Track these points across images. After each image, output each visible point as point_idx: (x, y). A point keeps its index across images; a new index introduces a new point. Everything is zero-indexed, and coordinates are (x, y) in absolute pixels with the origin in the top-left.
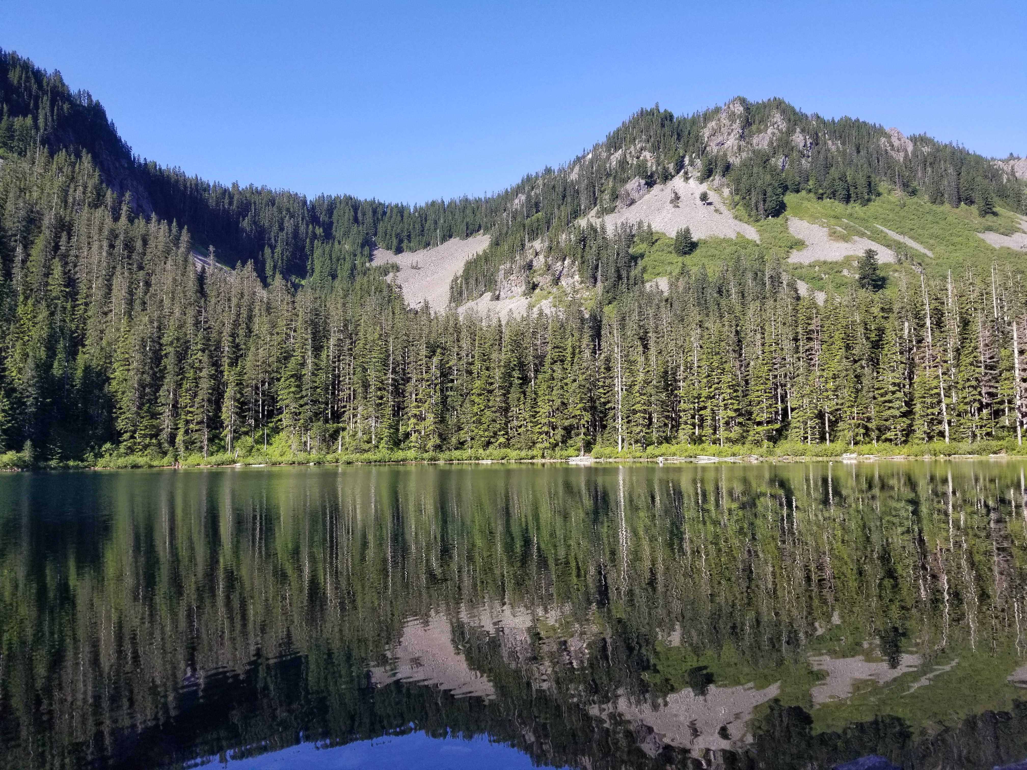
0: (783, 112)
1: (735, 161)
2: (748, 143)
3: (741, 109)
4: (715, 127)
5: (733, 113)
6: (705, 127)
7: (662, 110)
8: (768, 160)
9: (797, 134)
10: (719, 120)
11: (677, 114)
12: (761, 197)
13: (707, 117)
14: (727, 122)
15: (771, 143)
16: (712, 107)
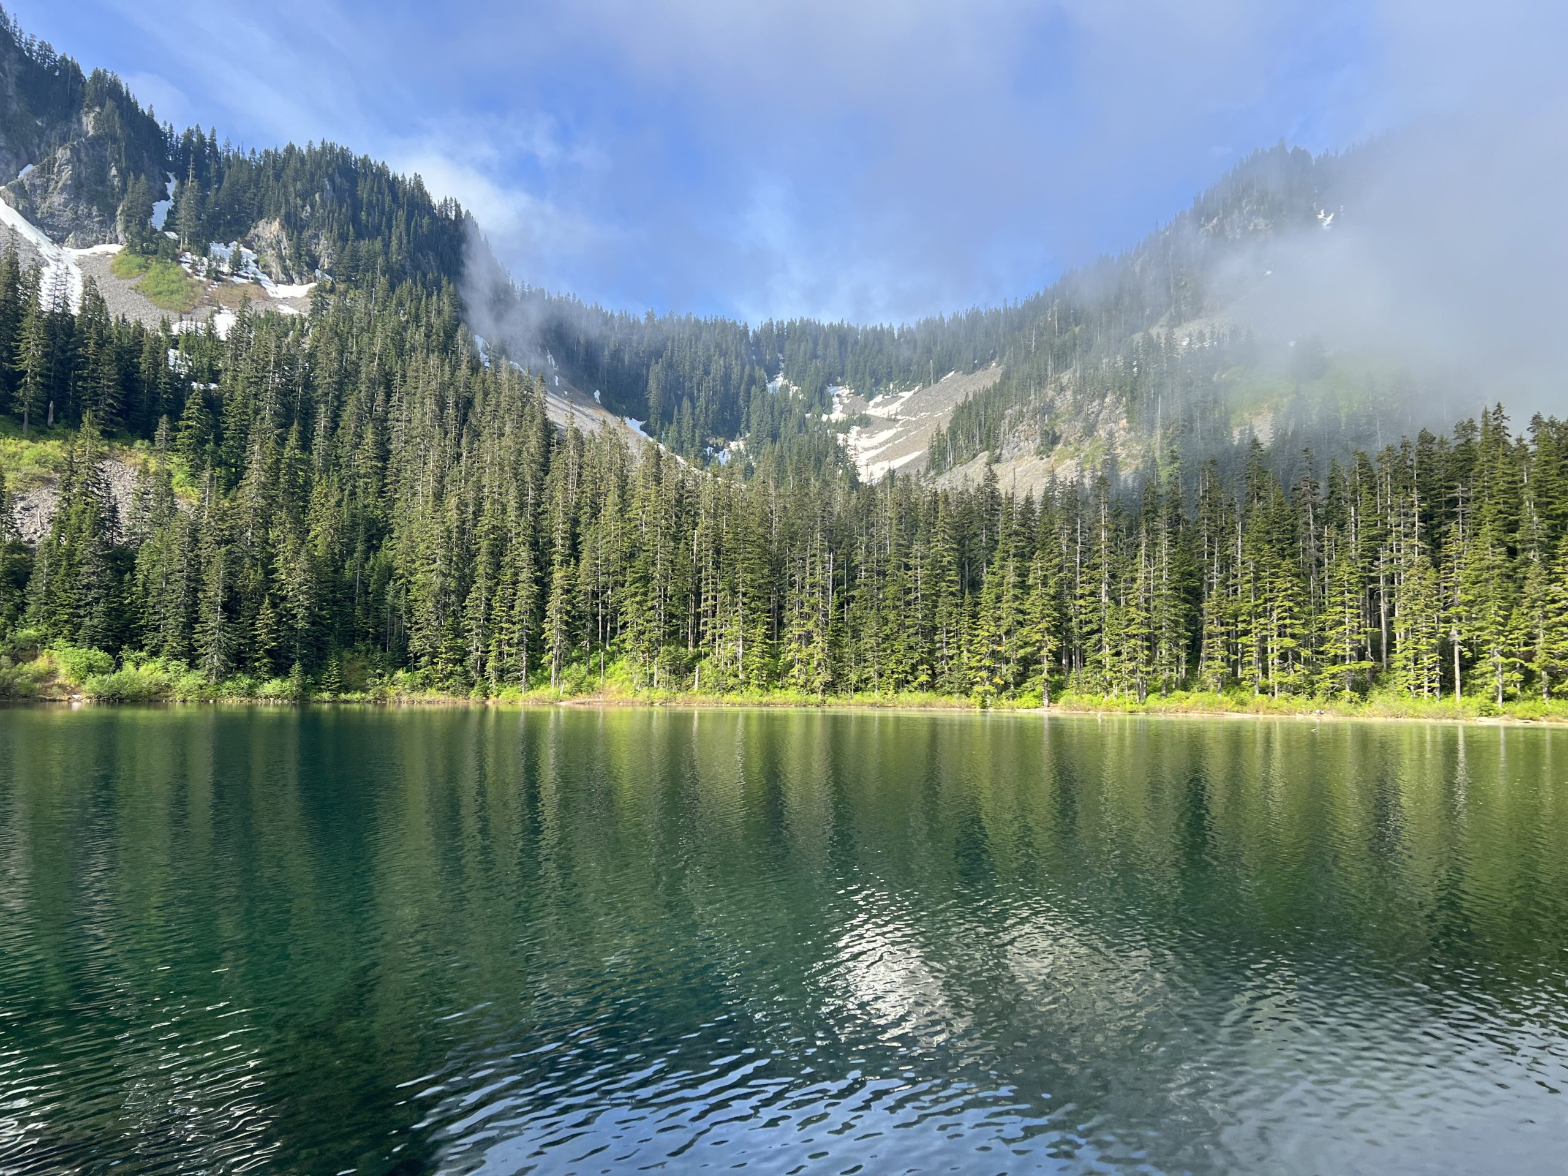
7: (1289, 149)
11: (1316, 154)
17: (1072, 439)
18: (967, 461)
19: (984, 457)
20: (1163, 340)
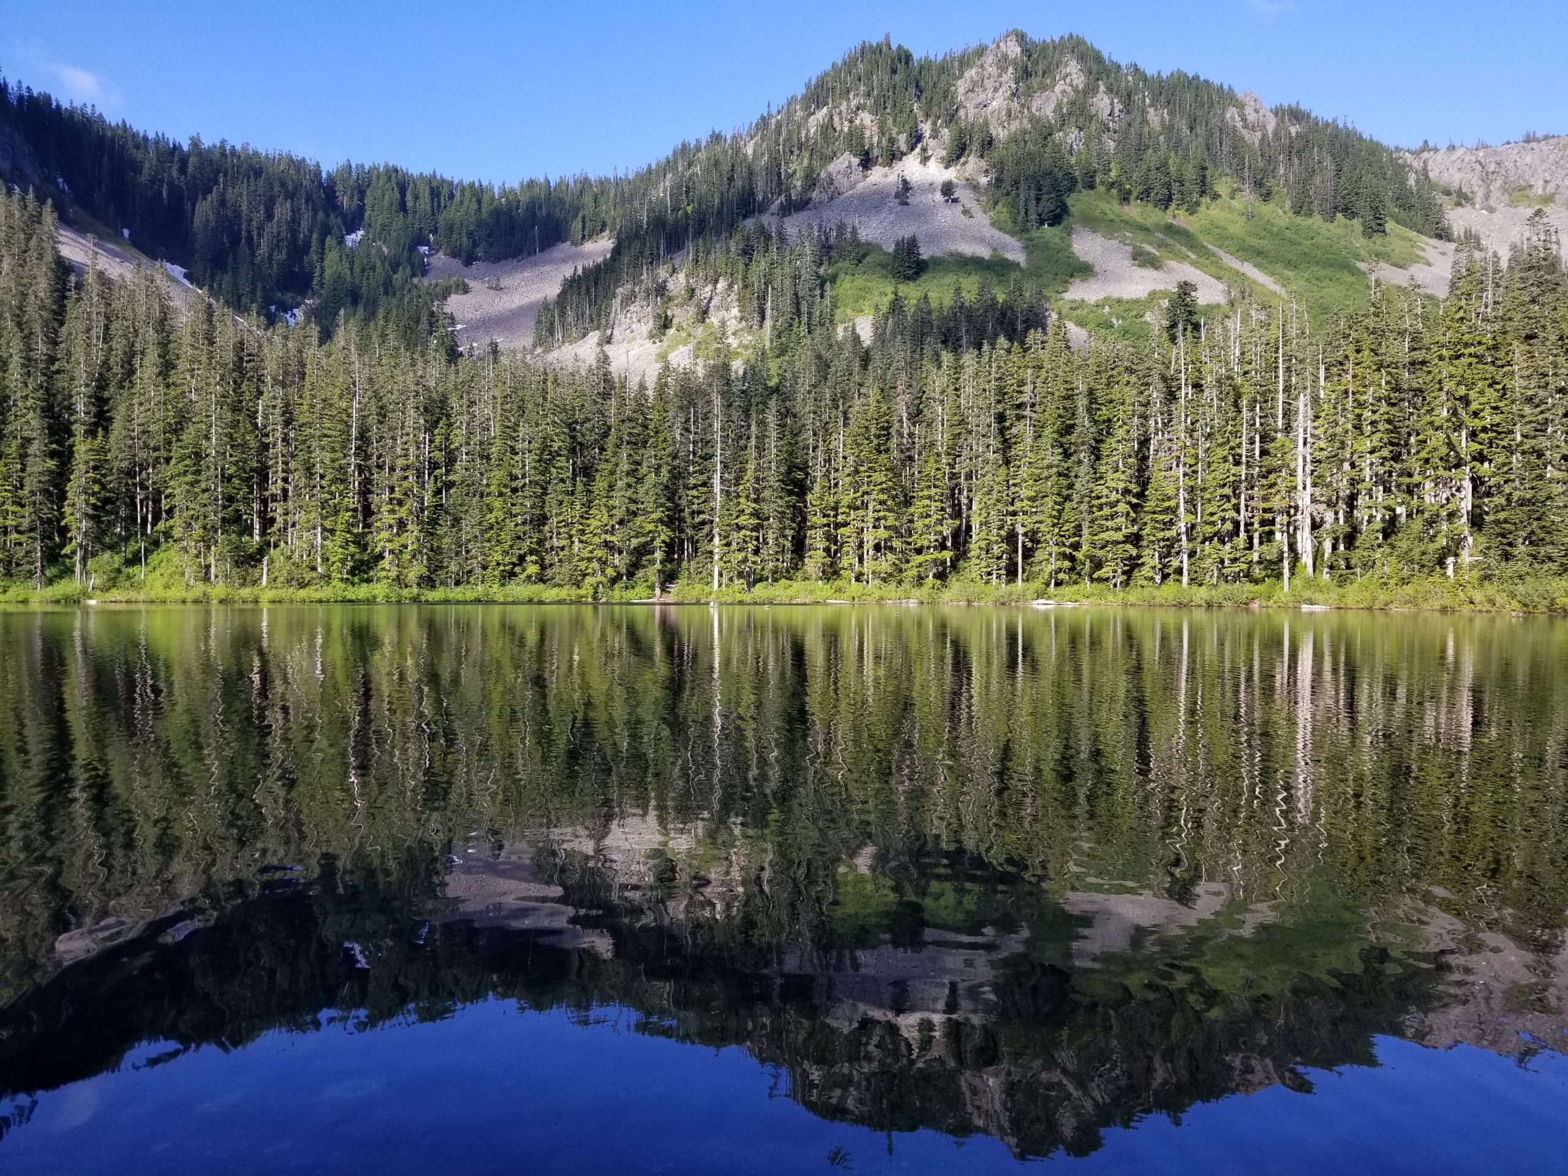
0: (1081, 58)
1: (1000, 133)
2: (1023, 106)
3: (1018, 50)
4: (976, 78)
5: (1005, 57)
6: (961, 76)
7: (894, 47)
8: (1050, 135)
9: (1100, 95)
10: (982, 66)
11: (917, 55)
12: (1033, 193)
13: (965, 61)
14: (992, 70)
15: (1059, 106)
16: (974, 44)
17: (684, 325)
18: (576, 340)
19: (594, 337)
20: (774, 229)
